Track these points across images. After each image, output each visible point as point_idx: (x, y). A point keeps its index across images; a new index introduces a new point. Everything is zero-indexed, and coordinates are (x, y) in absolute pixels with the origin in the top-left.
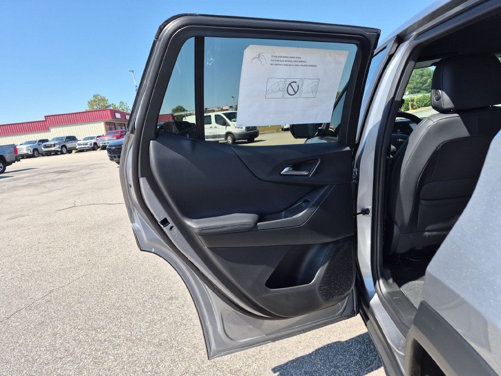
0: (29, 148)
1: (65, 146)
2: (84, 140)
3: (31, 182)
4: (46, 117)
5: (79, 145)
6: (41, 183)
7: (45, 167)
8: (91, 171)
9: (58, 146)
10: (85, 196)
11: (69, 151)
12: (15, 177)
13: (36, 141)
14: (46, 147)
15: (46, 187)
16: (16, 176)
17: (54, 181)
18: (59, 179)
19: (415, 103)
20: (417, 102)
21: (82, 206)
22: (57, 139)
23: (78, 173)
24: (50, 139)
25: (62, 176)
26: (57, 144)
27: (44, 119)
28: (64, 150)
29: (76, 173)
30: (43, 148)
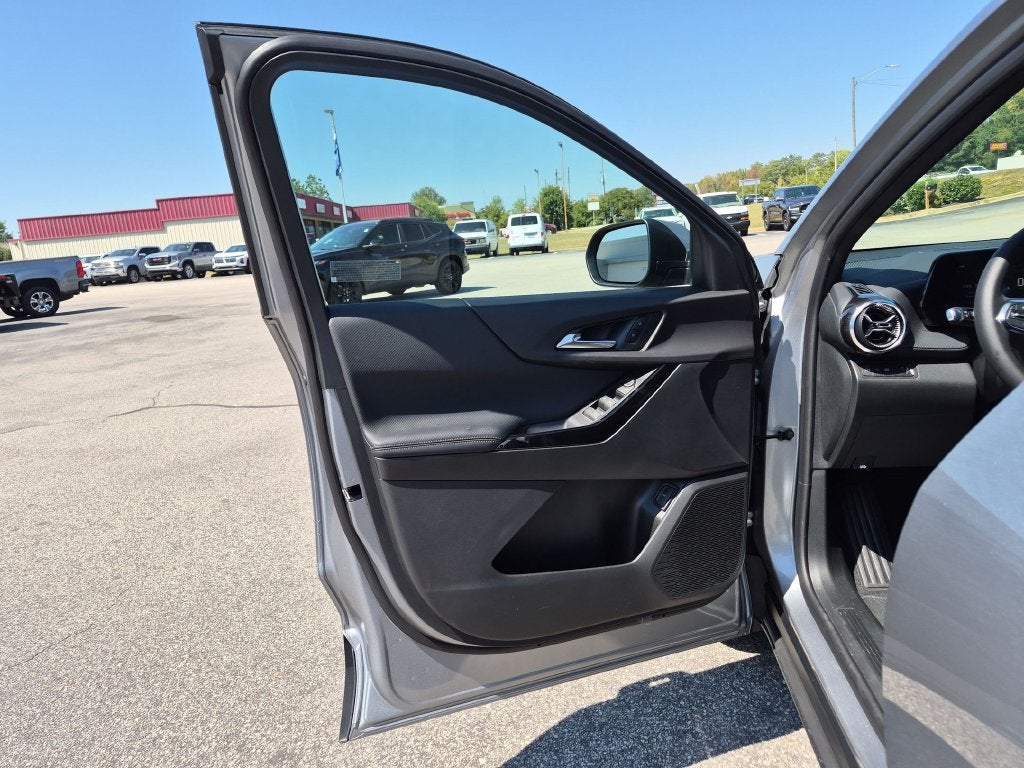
0: (121, 264)
1: (189, 263)
2: (229, 251)
3: (93, 340)
4: (158, 201)
5: (219, 261)
6: (112, 342)
7: (140, 306)
8: (224, 319)
9: (177, 262)
10: (183, 381)
11: (200, 273)
12: (71, 325)
13: (134, 251)
14: (152, 262)
15: (116, 354)
16: (74, 322)
17: (138, 339)
18: (151, 335)
19: (938, 193)
20: (942, 191)
21: (168, 406)
22: (176, 247)
23: (195, 323)
24: (162, 248)
25: (161, 328)
26: (174, 258)
27: (155, 207)
28: (189, 271)
29: (189, 324)
30: (147, 266)
